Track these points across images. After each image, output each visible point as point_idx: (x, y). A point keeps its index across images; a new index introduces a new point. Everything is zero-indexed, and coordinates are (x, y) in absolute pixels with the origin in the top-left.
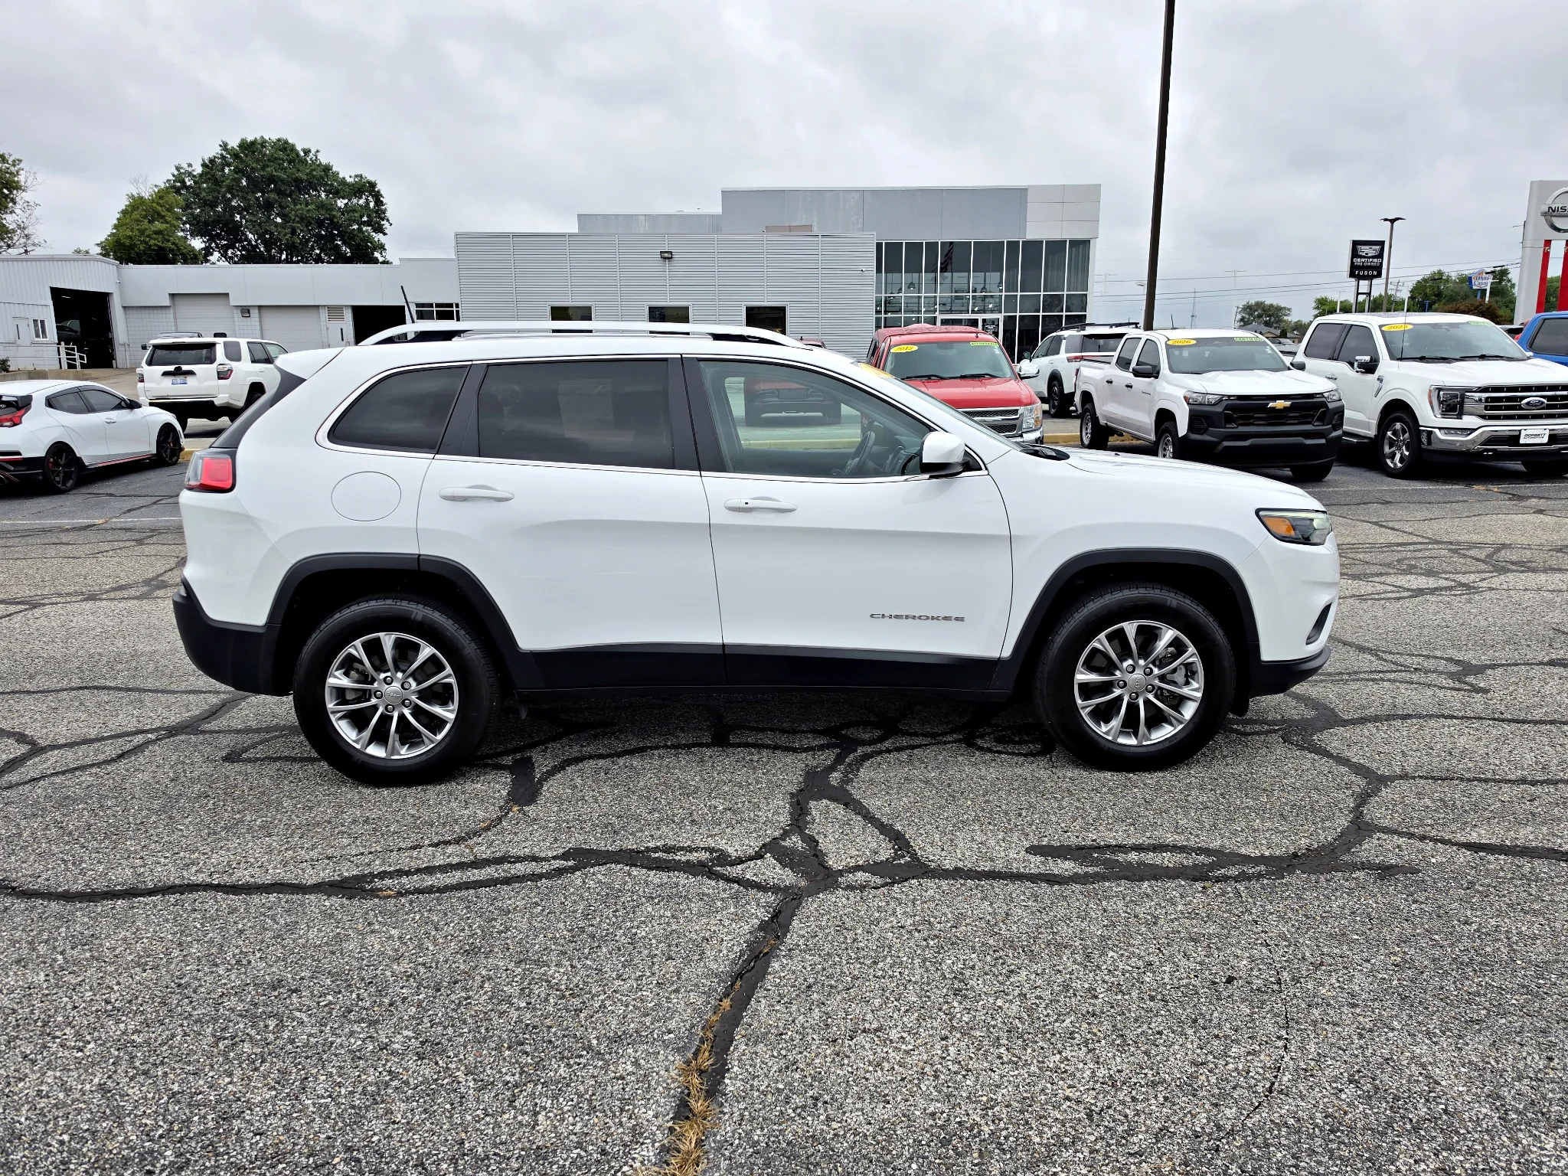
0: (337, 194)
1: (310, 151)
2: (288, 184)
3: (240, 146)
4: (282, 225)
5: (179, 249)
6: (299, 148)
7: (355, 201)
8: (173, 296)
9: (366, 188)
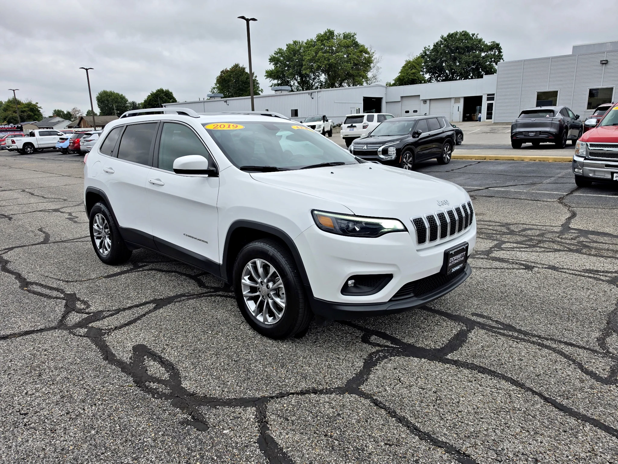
0: (482, 50)
1: (474, 34)
2: (463, 49)
3: (448, 36)
4: (459, 66)
5: (419, 79)
6: (470, 34)
7: (489, 52)
8: (402, 97)
9: (496, 46)
